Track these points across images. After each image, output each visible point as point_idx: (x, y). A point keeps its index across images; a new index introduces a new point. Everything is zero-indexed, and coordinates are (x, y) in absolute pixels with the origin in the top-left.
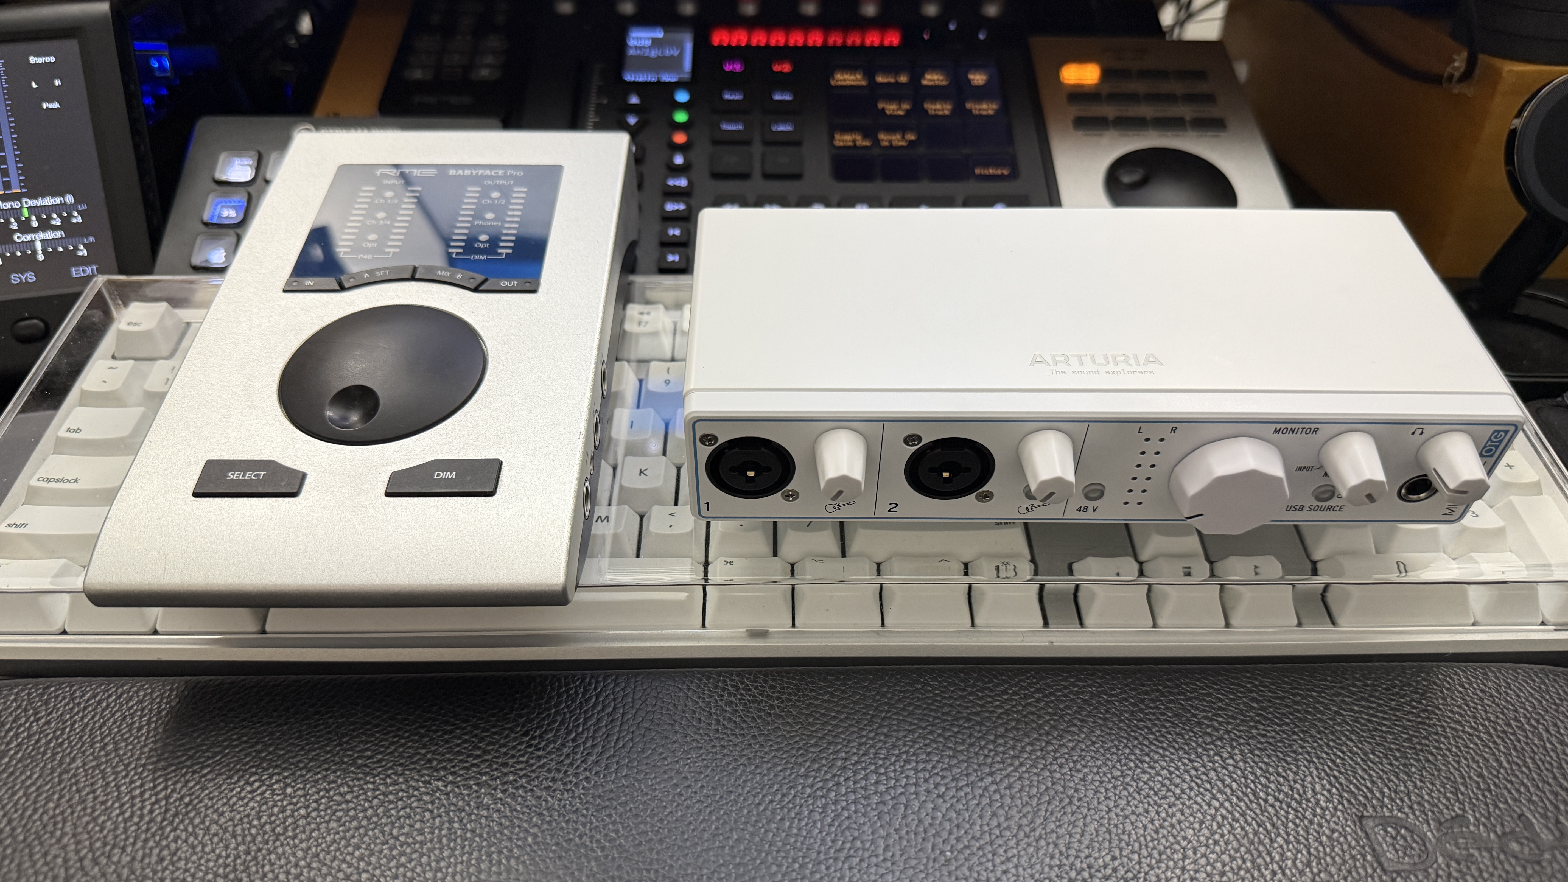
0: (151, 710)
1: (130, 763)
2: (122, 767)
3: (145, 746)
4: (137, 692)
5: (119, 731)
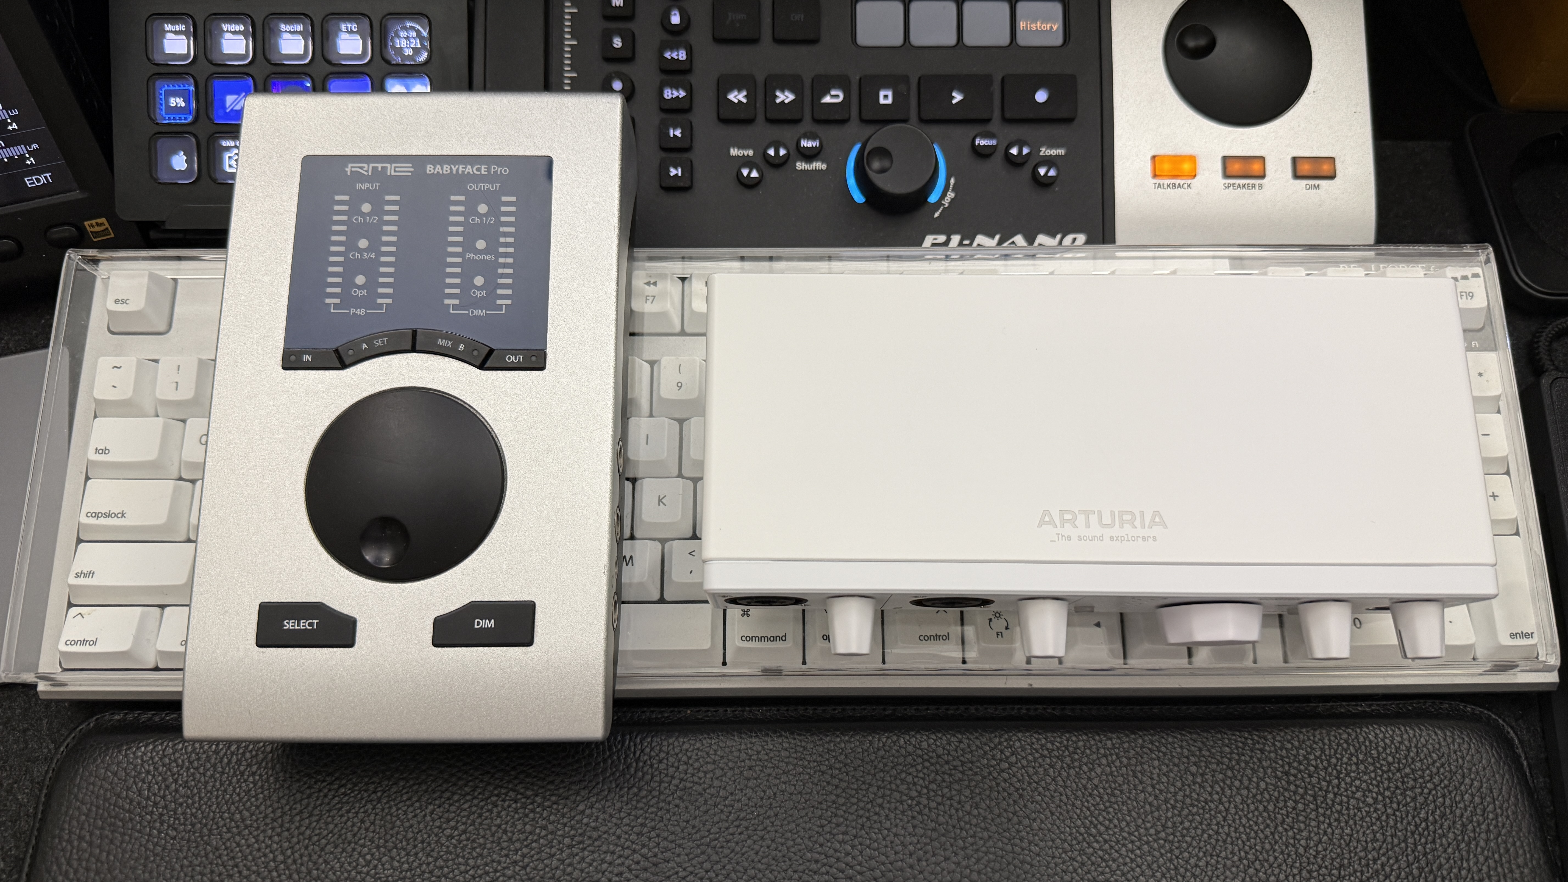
0: (261, 776)
1: (258, 835)
2: (253, 840)
3: (266, 817)
4: (243, 754)
5: (240, 800)
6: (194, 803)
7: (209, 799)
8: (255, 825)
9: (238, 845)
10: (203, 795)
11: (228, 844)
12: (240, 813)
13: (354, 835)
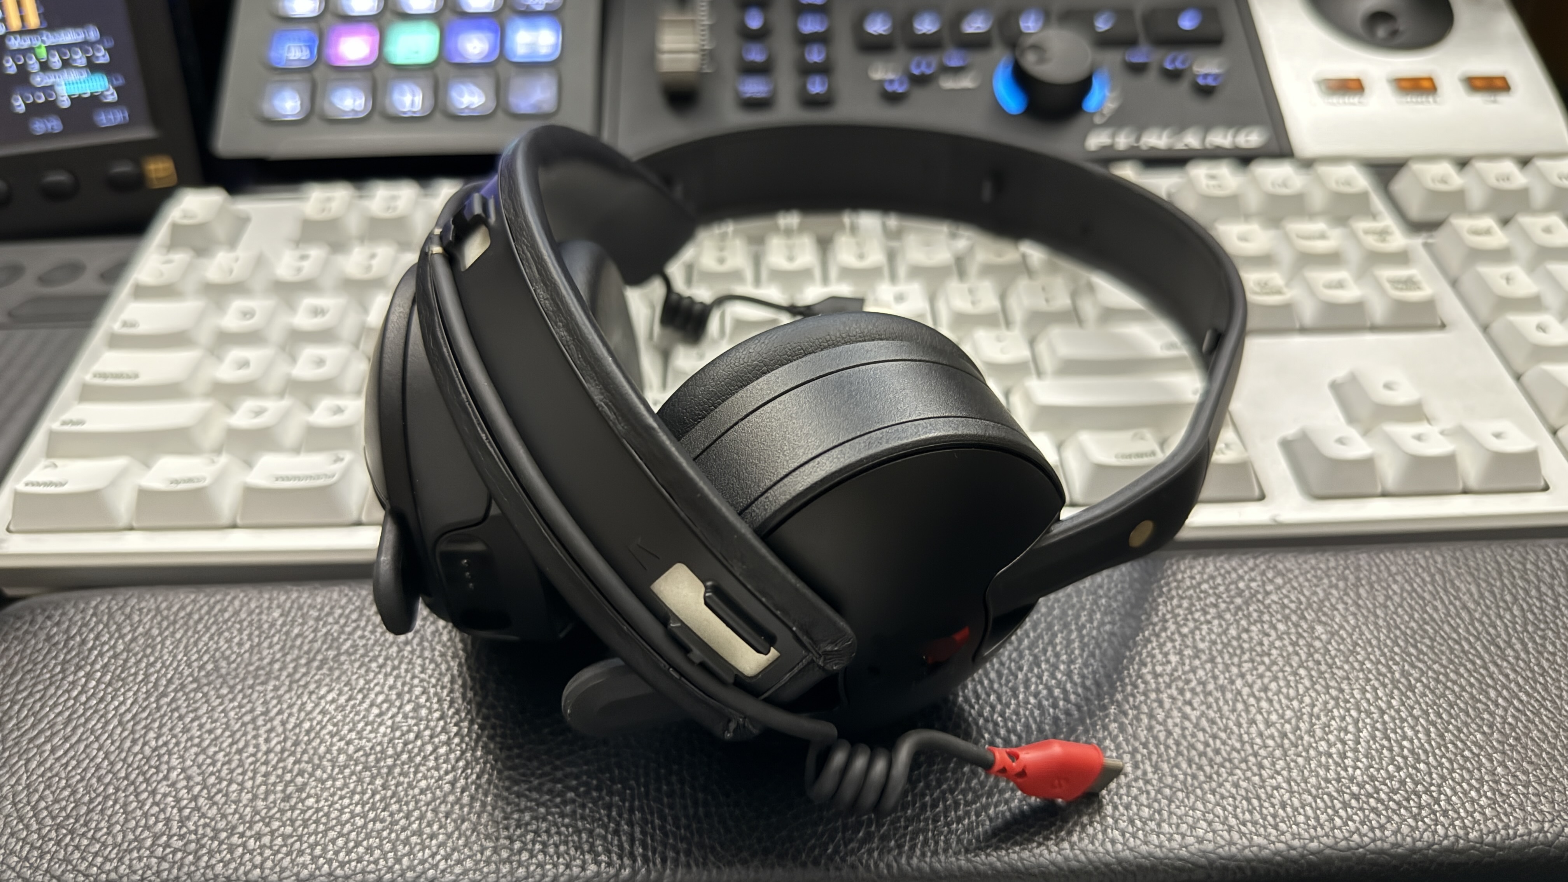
1: (235, 685)
2: (228, 690)
4: (231, 602)
5: (218, 648)
6: (152, 653)
7: (177, 647)
8: (233, 674)
9: (205, 695)
10: (168, 642)
11: (192, 695)
12: (216, 661)
13: (367, 682)
